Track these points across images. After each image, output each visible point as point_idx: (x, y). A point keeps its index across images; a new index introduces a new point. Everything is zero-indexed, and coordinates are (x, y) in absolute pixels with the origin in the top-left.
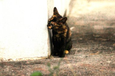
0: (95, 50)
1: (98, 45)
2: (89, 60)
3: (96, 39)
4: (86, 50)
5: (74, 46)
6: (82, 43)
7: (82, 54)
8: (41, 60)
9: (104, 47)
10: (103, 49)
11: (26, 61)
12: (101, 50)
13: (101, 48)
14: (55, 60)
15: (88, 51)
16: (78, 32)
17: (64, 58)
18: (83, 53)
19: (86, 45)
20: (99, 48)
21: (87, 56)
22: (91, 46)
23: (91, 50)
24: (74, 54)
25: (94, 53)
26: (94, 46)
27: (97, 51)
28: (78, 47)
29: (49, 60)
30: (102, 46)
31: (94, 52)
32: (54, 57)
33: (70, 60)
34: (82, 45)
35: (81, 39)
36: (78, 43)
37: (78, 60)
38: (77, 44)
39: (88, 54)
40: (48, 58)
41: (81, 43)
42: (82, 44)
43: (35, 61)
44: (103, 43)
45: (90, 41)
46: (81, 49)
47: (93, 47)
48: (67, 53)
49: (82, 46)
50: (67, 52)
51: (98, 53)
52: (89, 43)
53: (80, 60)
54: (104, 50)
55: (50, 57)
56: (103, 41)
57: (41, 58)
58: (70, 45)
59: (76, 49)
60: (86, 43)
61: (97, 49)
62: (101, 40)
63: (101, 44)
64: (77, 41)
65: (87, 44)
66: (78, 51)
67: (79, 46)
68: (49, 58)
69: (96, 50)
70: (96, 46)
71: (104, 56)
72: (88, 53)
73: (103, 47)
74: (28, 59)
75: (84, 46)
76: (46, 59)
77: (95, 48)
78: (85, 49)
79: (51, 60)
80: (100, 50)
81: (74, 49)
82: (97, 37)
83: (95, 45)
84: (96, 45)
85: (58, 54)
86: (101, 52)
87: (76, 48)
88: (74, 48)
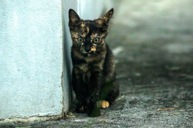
0: (169, 101)
1: (175, 90)
2: (155, 122)
3: (171, 74)
4: (149, 101)
5: (122, 91)
6: (140, 84)
7: (139, 109)
8: (48, 123)
9: (189, 93)
10: (187, 98)
11: (13, 124)
12: (183, 101)
13: (183, 95)
14: (78, 123)
15: (154, 102)
16: (131, 59)
17: (100, 119)
18: (142, 108)
19: (149, 89)
20: (179, 97)
21: (152, 114)
22: (161, 91)
23: (159, 100)
24: (122, 109)
25: (167, 107)
26: (167, 92)
27: (174, 104)
28: (131, 93)
29: (64, 123)
30: (185, 92)
31: (167, 104)
32: (77, 117)
33: (112, 123)
34: (140, 88)
35: (138, 74)
36: (131, 83)
37: (129, 123)
38: (129, 85)
39: (153, 109)
40: (62, 118)
41: (137, 84)
42: (140, 86)
43: (32, 125)
44: (188, 84)
45: (159, 80)
46: (137, 98)
47: (165, 94)
48: (104, 107)
49: (141, 90)
50: (106, 104)
51: (176, 108)
52: (156, 85)
53: (133, 122)
54: (189, 100)
55: (67, 116)
56: (188, 80)
57: (45, 119)
58: (115, 90)
59: (127, 97)
60: (148, 85)
61: (174, 97)
62: (183, 77)
63: (184, 87)
64: (129, 80)
65: (150, 87)
66: (130, 103)
67: (134, 91)
68: (64, 117)
69: (171, 101)
70: (172, 92)
71: (190, 114)
72: (153, 106)
73: (187, 94)
74: (16, 120)
75: (144, 90)
76: (59, 119)
77: (170, 95)
78: (146, 98)
79: (70, 122)
80: (181, 99)
81: (123, 97)
82: (175, 71)
83: (169, 89)
84: (173, 88)
85: (84, 109)
86: (183, 106)
87: (125, 94)
88: (122, 95)
